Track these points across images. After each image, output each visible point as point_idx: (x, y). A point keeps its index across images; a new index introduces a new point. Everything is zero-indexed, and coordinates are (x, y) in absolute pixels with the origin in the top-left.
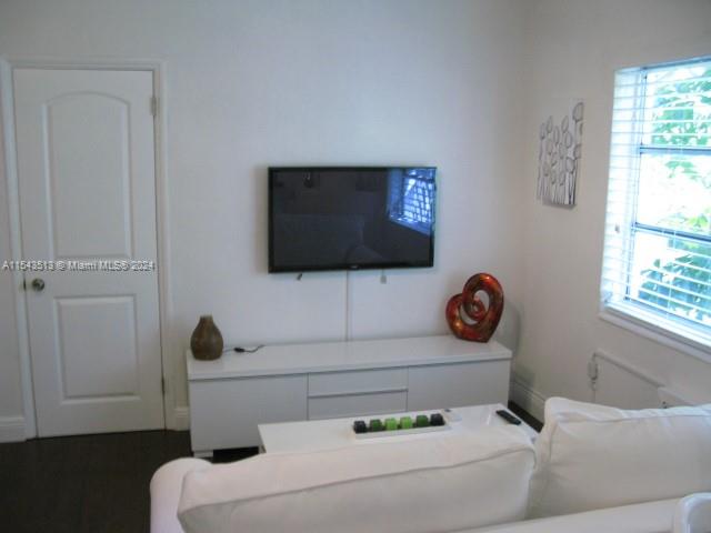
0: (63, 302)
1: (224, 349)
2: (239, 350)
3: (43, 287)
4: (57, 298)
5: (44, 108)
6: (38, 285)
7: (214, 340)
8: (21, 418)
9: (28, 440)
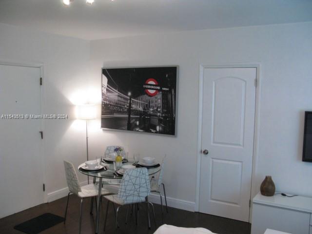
0: (215, 160)
1: (275, 193)
2: (283, 195)
3: (207, 153)
4: (213, 158)
5: (214, 83)
6: (206, 153)
7: (270, 187)
8: (194, 203)
9: (195, 212)
